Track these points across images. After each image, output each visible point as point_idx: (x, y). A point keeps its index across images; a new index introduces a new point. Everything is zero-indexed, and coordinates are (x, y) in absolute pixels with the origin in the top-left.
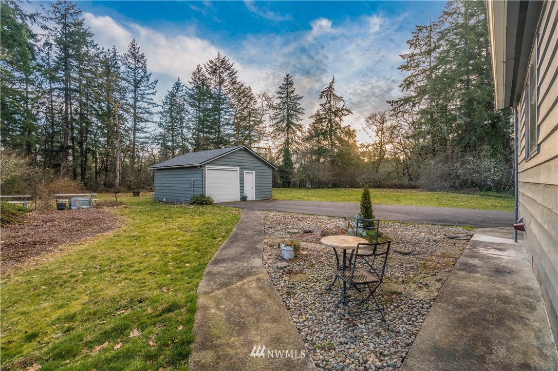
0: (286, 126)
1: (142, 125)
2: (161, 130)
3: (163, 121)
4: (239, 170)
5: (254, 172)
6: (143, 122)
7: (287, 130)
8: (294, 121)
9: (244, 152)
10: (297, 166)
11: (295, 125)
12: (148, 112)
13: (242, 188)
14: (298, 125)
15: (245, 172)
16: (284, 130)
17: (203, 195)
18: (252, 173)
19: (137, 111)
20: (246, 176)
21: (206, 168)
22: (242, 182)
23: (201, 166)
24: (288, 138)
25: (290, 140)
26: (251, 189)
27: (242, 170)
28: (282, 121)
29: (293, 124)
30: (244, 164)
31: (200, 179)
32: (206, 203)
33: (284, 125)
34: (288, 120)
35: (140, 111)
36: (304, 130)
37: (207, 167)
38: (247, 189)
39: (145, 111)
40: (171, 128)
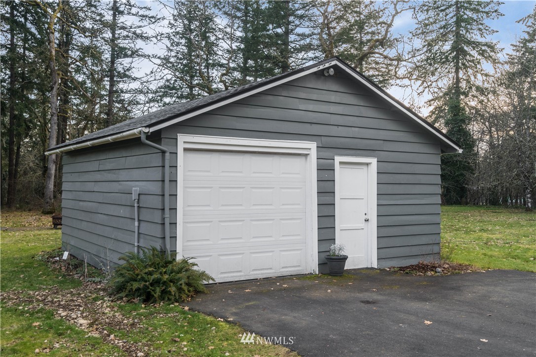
0: (453, 48)
1: (126, 62)
2: (168, 74)
3: (173, 54)
4: (314, 154)
5: (374, 161)
6: (126, 56)
7: (456, 58)
8: (475, 36)
9: (334, 86)
10: (482, 148)
11: (475, 44)
12: (140, 36)
13: (327, 222)
14: (486, 45)
15: (338, 159)
16: (447, 60)
17: (163, 252)
18: (367, 164)
19: (117, 36)
20: (340, 174)
21: (181, 146)
22: (326, 199)
23: (156, 137)
24: (458, 80)
25: (463, 85)
26: (363, 225)
27: (326, 153)
28: (443, 37)
29: (469, 43)
30: (334, 131)
31: (155, 188)
32: (164, 292)
33: (447, 47)
34: (458, 35)
35: (125, 33)
36: (501, 57)
37: (184, 140)
38: (344, 226)
39: (134, 33)
40: (188, 70)
